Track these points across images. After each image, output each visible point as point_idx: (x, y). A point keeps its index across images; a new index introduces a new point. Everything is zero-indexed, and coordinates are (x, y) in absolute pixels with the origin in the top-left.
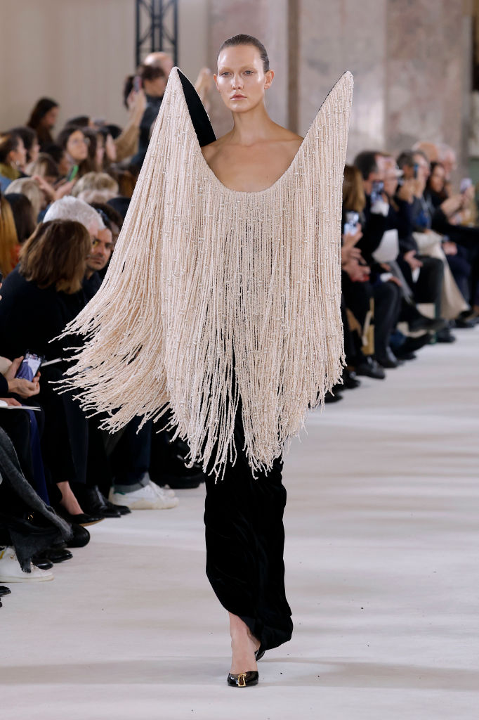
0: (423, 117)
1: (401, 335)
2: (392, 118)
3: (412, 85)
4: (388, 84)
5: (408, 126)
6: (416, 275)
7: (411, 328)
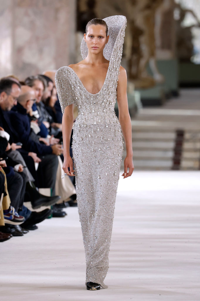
0: (41, 51)
1: (28, 210)
2: (17, 51)
3: (32, 26)
4: (14, 26)
5: (30, 57)
6: (37, 165)
7: (34, 206)
